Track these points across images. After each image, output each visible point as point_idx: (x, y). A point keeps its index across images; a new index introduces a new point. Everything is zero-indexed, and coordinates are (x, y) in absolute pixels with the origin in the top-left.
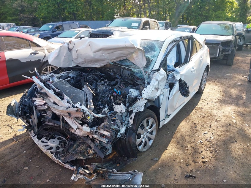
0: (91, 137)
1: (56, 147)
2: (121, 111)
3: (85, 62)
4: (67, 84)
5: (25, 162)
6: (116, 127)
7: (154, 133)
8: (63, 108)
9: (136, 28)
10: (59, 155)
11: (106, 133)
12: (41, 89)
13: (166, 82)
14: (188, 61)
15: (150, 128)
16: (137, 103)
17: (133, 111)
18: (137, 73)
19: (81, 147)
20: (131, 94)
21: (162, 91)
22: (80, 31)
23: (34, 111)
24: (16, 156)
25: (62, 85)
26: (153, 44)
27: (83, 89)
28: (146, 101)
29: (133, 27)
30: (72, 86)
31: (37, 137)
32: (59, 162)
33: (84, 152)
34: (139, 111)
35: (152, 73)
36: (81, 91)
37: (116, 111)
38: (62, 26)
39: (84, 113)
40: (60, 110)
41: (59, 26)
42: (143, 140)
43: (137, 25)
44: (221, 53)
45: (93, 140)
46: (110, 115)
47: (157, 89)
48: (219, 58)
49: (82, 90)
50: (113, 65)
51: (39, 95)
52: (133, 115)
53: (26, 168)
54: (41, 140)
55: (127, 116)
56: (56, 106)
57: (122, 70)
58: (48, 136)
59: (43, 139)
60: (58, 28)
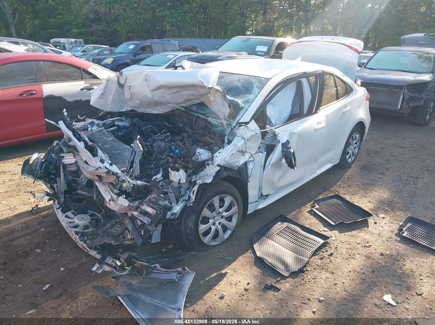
0: (129, 214)
1: (85, 226)
2: (180, 180)
3: (142, 104)
4: (109, 136)
5: (39, 243)
6: (167, 202)
7: (235, 220)
8: (93, 168)
9: (263, 54)
10: (85, 237)
11: (150, 210)
12: (70, 140)
13: (261, 143)
14: (313, 112)
15: (226, 211)
16: (205, 170)
17: (197, 182)
18: (217, 126)
19: (116, 227)
20: (198, 156)
21: (252, 156)
22: (177, 55)
23: (62, 171)
24: (30, 234)
25: (102, 137)
26: (252, 83)
27: (132, 145)
28: (219, 168)
29: (258, 53)
30: (116, 139)
31: (61, 211)
32: (84, 247)
33: (119, 235)
34: (205, 182)
35: (237, 126)
36: (128, 147)
37: (173, 179)
38: (150, 47)
39: (118, 178)
40: (88, 171)
41: (146, 46)
42: (213, 228)
43: (265, 49)
44: (405, 103)
45: (133, 218)
46: (162, 186)
47: (243, 153)
48: (401, 112)
49: (130, 146)
50: (184, 111)
51: (66, 149)
52: (196, 188)
53: (38, 251)
54: (66, 214)
55: (188, 189)
56: (86, 165)
57: (194, 119)
58: (76, 210)
59: (69, 214)
60: (143, 49)
